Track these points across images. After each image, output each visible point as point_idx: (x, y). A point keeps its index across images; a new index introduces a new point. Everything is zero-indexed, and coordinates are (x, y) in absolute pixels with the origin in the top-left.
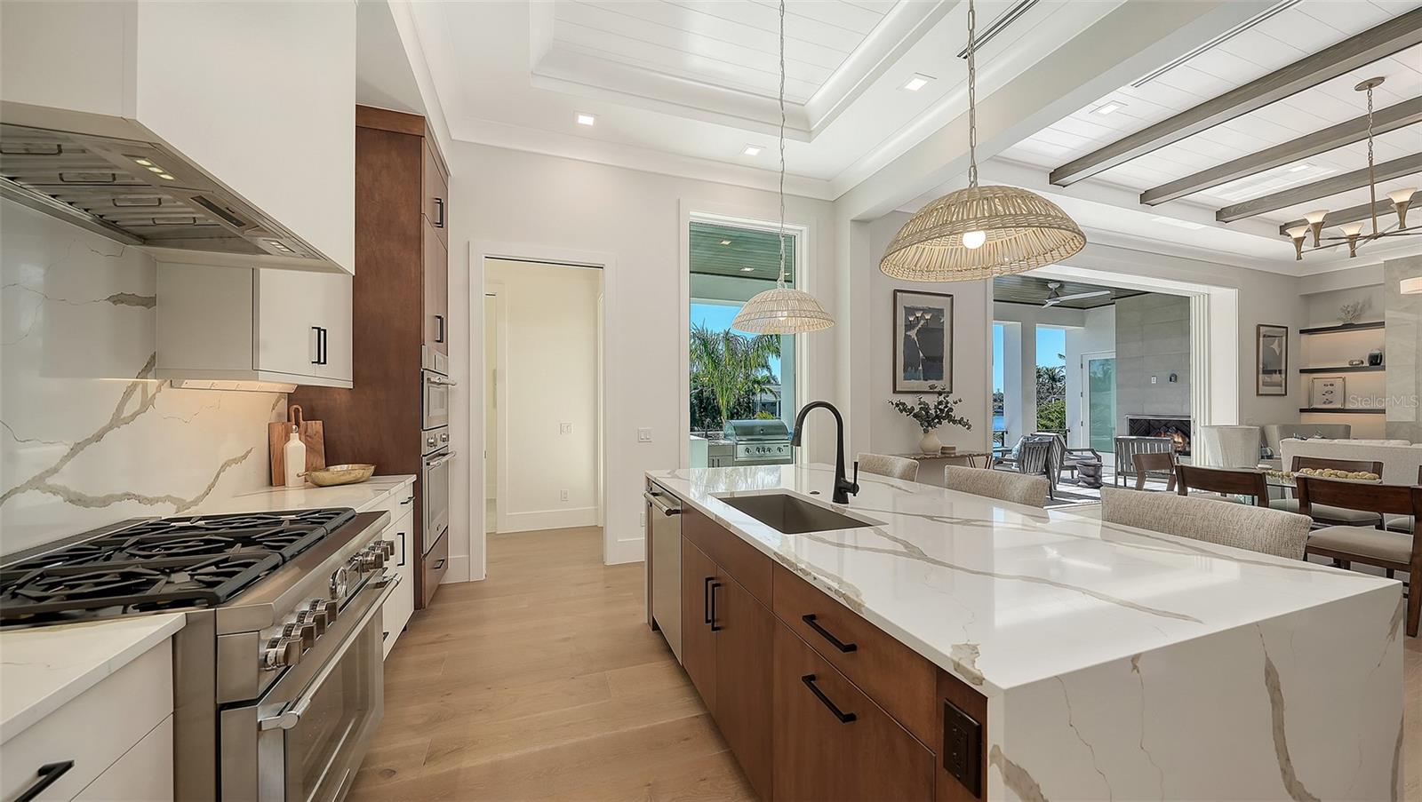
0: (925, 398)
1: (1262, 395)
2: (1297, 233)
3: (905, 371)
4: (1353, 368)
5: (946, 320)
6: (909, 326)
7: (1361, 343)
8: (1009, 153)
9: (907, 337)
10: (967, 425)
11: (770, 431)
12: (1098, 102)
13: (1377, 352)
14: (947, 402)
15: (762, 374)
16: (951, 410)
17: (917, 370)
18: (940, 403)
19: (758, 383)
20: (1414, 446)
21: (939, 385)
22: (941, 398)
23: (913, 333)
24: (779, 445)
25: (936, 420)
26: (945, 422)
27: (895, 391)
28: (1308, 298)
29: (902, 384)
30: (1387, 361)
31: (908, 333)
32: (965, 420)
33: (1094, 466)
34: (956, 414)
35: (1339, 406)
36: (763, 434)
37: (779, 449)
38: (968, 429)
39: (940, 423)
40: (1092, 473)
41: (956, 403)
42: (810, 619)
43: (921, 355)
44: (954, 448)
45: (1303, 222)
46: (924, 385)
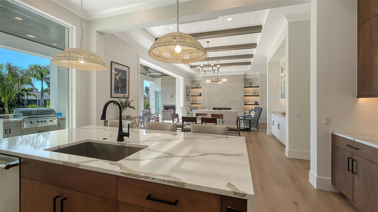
0: (121, 100)
1: (187, 101)
2: (199, 68)
3: (115, 90)
4: (198, 96)
5: (127, 74)
6: (116, 75)
7: (199, 91)
8: (147, 29)
9: (115, 78)
10: (134, 108)
11: (46, 113)
12: (170, 25)
13: (201, 93)
14: (128, 101)
15: (27, 87)
16: (130, 104)
17: (118, 90)
18: (126, 101)
19: (26, 91)
20: (209, 110)
21: (126, 95)
22: (126, 100)
23: (117, 77)
24: (51, 119)
25: (125, 107)
26: (128, 108)
27: (111, 97)
28: (192, 81)
29: (114, 95)
30: (202, 95)
31: (116, 77)
32: (134, 107)
33: (158, 118)
34: (131, 105)
35: (196, 103)
36: (41, 115)
37: (51, 121)
38: (134, 109)
39: (126, 108)
40: (157, 120)
41: (131, 101)
42: (149, 198)
43: (120, 85)
44: (130, 116)
45: (200, 66)
46: (122, 95)
